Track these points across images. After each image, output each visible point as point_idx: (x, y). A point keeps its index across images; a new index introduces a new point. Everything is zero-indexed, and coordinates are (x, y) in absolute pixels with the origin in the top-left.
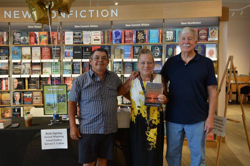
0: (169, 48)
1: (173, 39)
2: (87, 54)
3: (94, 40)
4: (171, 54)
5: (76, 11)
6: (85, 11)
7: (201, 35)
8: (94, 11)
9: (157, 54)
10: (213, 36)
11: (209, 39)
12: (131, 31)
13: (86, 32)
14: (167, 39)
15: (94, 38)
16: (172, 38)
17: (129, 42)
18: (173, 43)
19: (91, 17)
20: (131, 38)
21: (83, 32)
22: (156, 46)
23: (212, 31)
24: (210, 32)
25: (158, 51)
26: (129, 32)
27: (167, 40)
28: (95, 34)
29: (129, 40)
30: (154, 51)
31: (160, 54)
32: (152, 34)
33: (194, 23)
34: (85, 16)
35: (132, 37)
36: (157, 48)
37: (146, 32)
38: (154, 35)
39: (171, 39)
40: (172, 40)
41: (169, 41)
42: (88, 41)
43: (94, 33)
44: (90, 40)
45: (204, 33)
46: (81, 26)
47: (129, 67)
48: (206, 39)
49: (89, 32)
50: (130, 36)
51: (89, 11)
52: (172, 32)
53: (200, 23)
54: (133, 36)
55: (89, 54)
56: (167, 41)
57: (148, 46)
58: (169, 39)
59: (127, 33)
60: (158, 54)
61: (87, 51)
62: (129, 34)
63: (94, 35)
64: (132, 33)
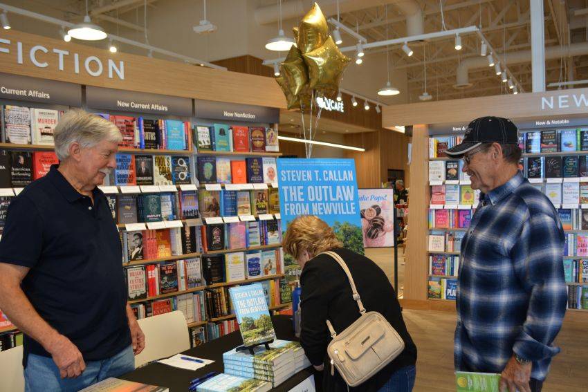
0: (204, 163)
1: (210, 144)
2: (21, 172)
3: (43, 134)
4: (211, 174)
5: (20, 45)
6: (46, 50)
7: (255, 139)
8: (67, 53)
9: (182, 176)
10: (272, 143)
11: (268, 148)
12: (129, 119)
13: (16, 107)
14: (200, 143)
15: (41, 129)
16: (208, 141)
17: (126, 146)
18: (210, 152)
19: (61, 68)
20: (129, 135)
21: (8, 107)
22: (180, 157)
23: (270, 133)
24: (267, 136)
25: (184, 168)
26: (123, 121)
27: (200, 145)
28: (43, 117)
29: (126, 140)
30: (177, 169)
31: (188, 175)
32: (172, 129)
33: (244, 115)
34: (45, 65)
35: (131, 133)
36: (182, 163)
37: (162, 124)
38: (174, 133)
39: (207, 144)
40: (209, 146)
41: (204, 148)
42: (22, 136)
43: (41, 113)
44: (28, 132)
45: (259, 137)
46: (4, 90)
47: (128, 207)
48: (263, 148)
49: (26, 109)
50: (127, 131)
51: (55, 51)
52: (207, 130)
53: (253, 117)
54: (133, 131)
55: (27, 172)
56: (200, 147)
57: (167, 157)
58: (203, 144)
59: (121, 123)
60: (185, 174)
61: (20, 166)
62: (124, 125)
63: (40, 121)
64: (131, 124)
